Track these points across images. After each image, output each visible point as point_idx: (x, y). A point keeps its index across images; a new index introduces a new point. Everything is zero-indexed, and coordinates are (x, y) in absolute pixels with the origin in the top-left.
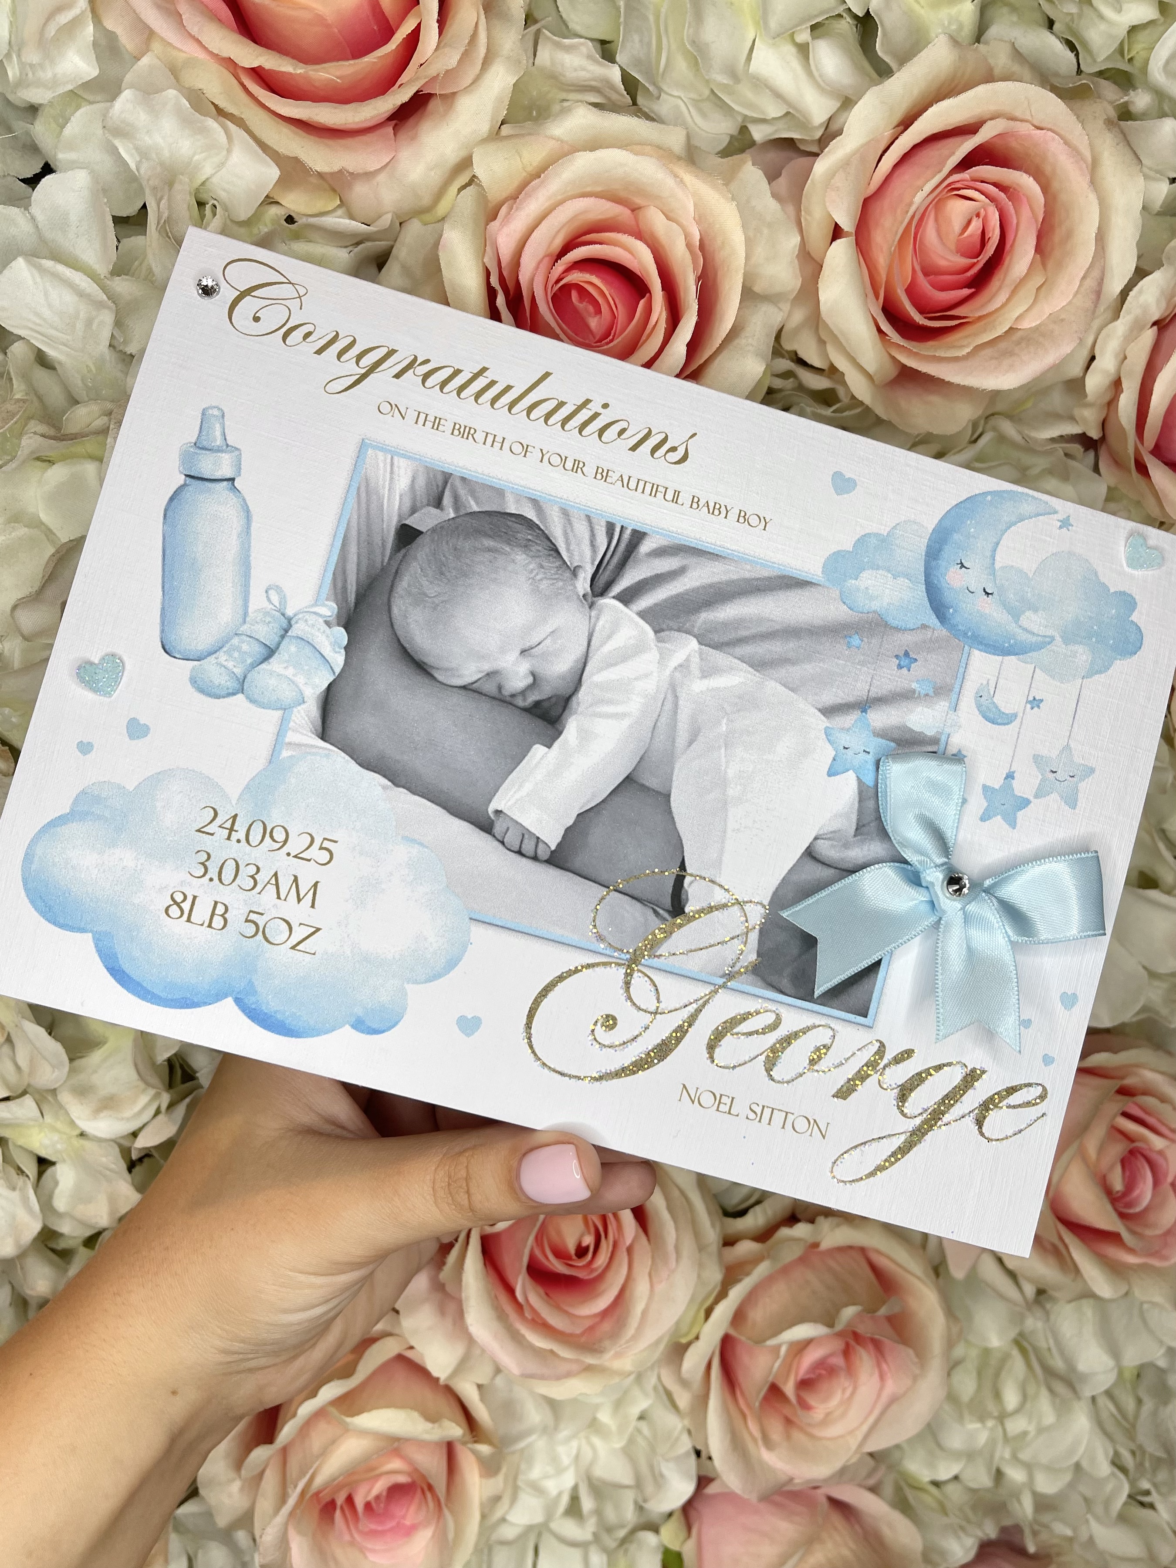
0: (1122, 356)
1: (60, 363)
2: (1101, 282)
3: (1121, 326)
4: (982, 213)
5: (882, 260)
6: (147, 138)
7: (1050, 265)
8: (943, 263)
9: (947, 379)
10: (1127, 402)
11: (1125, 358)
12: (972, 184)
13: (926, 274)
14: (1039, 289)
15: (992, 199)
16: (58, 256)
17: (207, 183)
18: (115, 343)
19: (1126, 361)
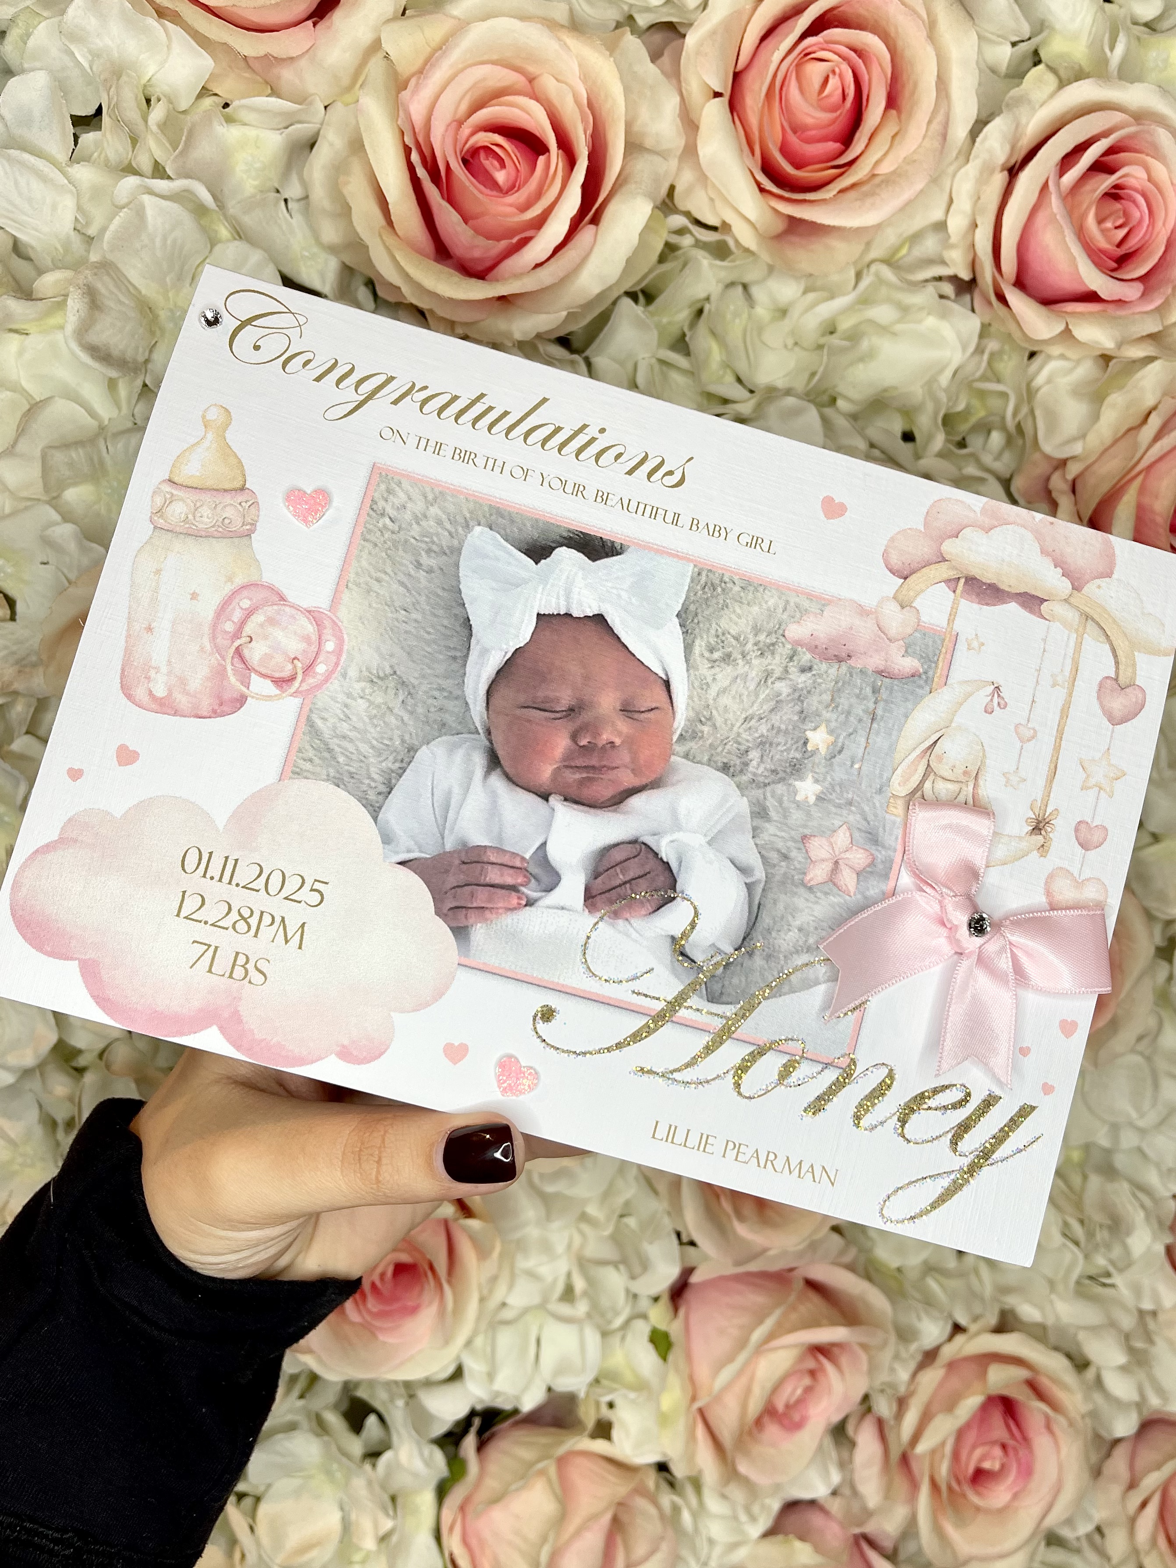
0: (976, 198)
1: (32, 248)
2: (946, 125)
3: (972, 169)
4: (837, 70)
5: (753, 120)
6: (98, 41)
7: (904, 116)
8: (809, 121)
9: (819, 221)
10: (983, 240)
11: (979, 198)
12: (825, 46)
13: (795, 132)
14: (894, 137)
15: (844, 58)
16: (24, 147)
17: (153, 79)
18: (79, 228)
19: (980, 202)
